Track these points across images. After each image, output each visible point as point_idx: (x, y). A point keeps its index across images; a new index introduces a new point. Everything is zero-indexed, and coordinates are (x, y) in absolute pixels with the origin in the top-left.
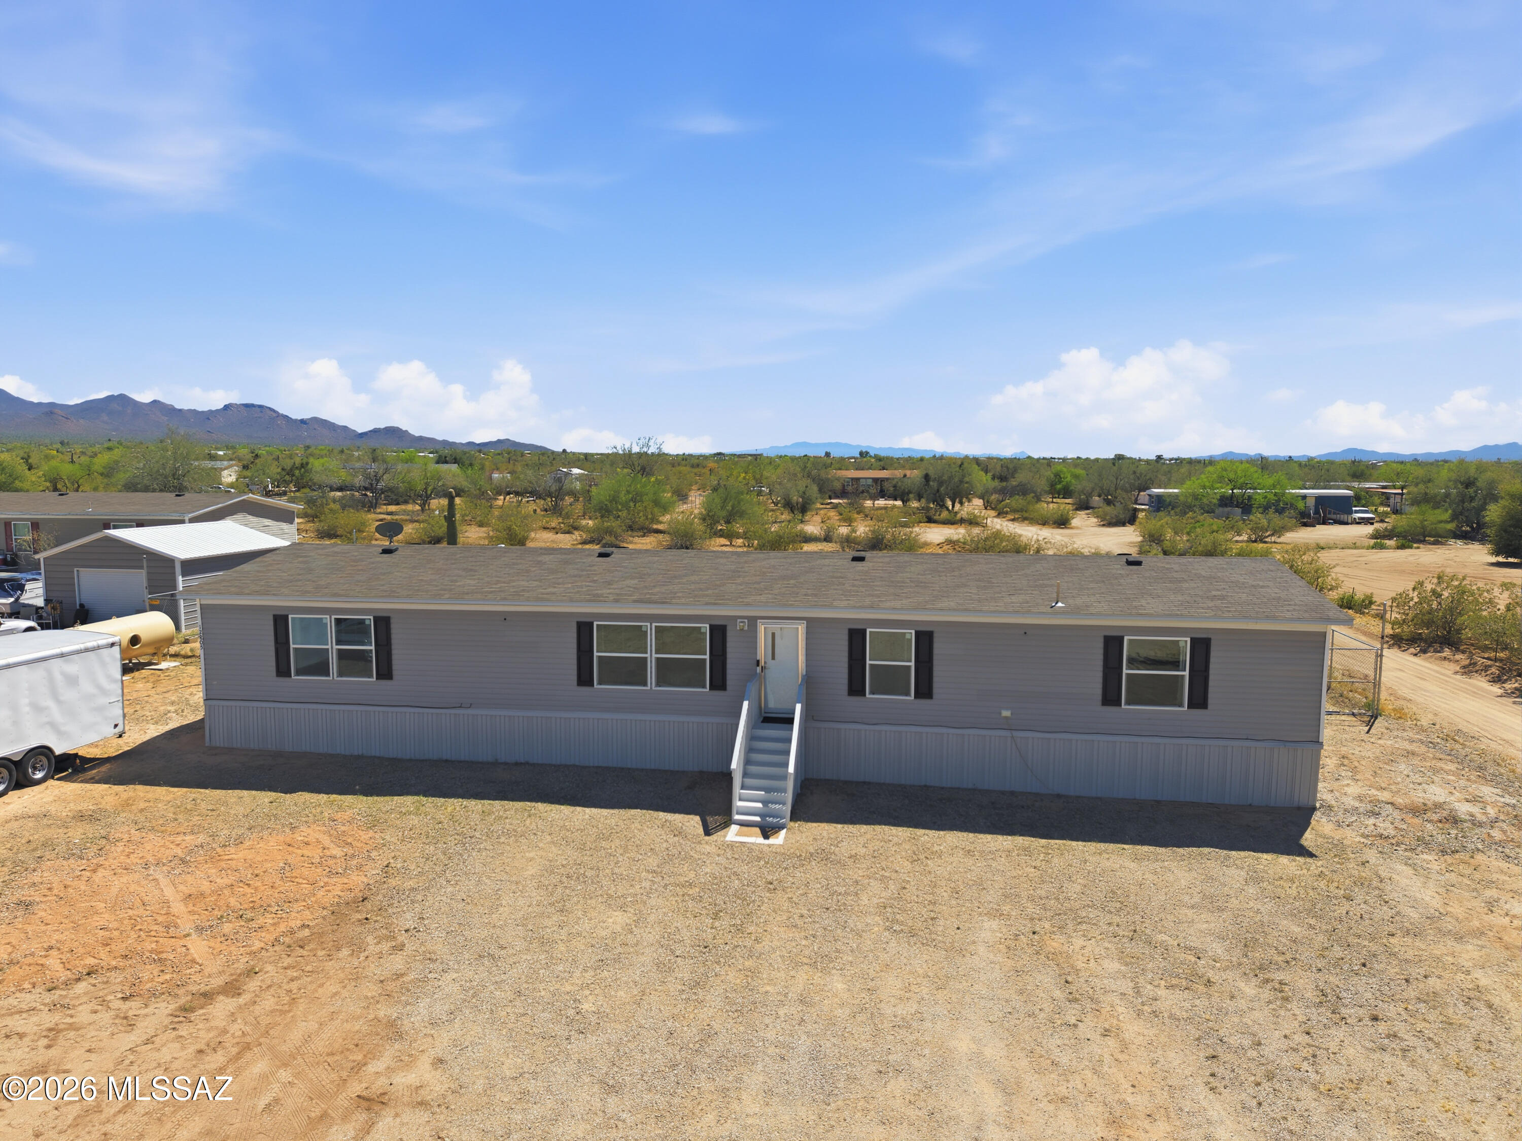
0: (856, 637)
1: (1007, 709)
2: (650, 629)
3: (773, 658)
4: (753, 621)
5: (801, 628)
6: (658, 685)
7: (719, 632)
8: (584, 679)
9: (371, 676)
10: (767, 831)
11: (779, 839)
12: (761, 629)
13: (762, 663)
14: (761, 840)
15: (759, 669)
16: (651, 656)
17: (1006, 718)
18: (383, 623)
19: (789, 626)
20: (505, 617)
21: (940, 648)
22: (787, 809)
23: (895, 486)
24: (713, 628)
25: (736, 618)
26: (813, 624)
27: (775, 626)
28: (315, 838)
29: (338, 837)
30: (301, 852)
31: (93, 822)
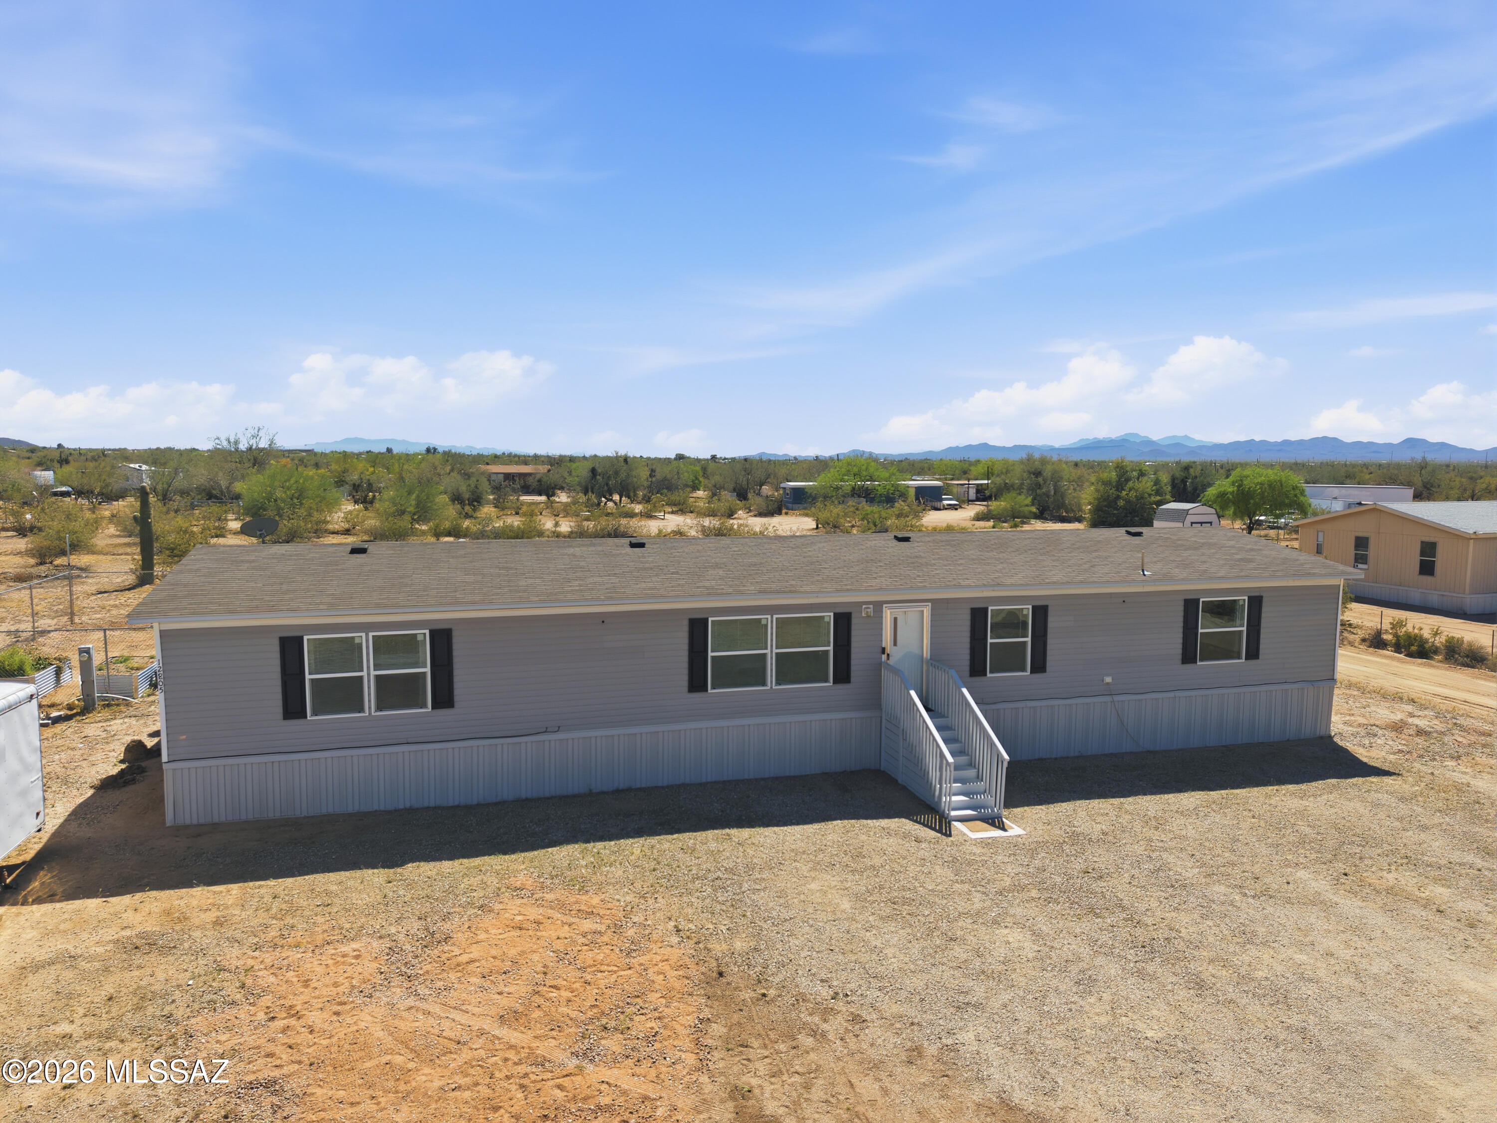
0: (978, 615)
1: (1108, 675)
2: (770, 621)
3: (895, 644)
4: (878, 606)
5: (927, 611)
6: (778, 683)
8: (697, 683)
9: (424, 706)
10: (995, 822)
11: (1015, 830)
12: (888, 616)
13: (888, 651)
15: (884, 657)
16: (772, 651)
17: (1108, 684)
18: (441, 638)
19: (912, 612)
20: (603, 619)
21: (1053, 622)
22: (999, 799)
23: (539, 481)
24: (837, 616)
25: (860, 604)
26: (939, 606)
27: (899, 612)
28: (534, 913)
29: (561, 906)
30: (549, 932)
31: (167, 950)
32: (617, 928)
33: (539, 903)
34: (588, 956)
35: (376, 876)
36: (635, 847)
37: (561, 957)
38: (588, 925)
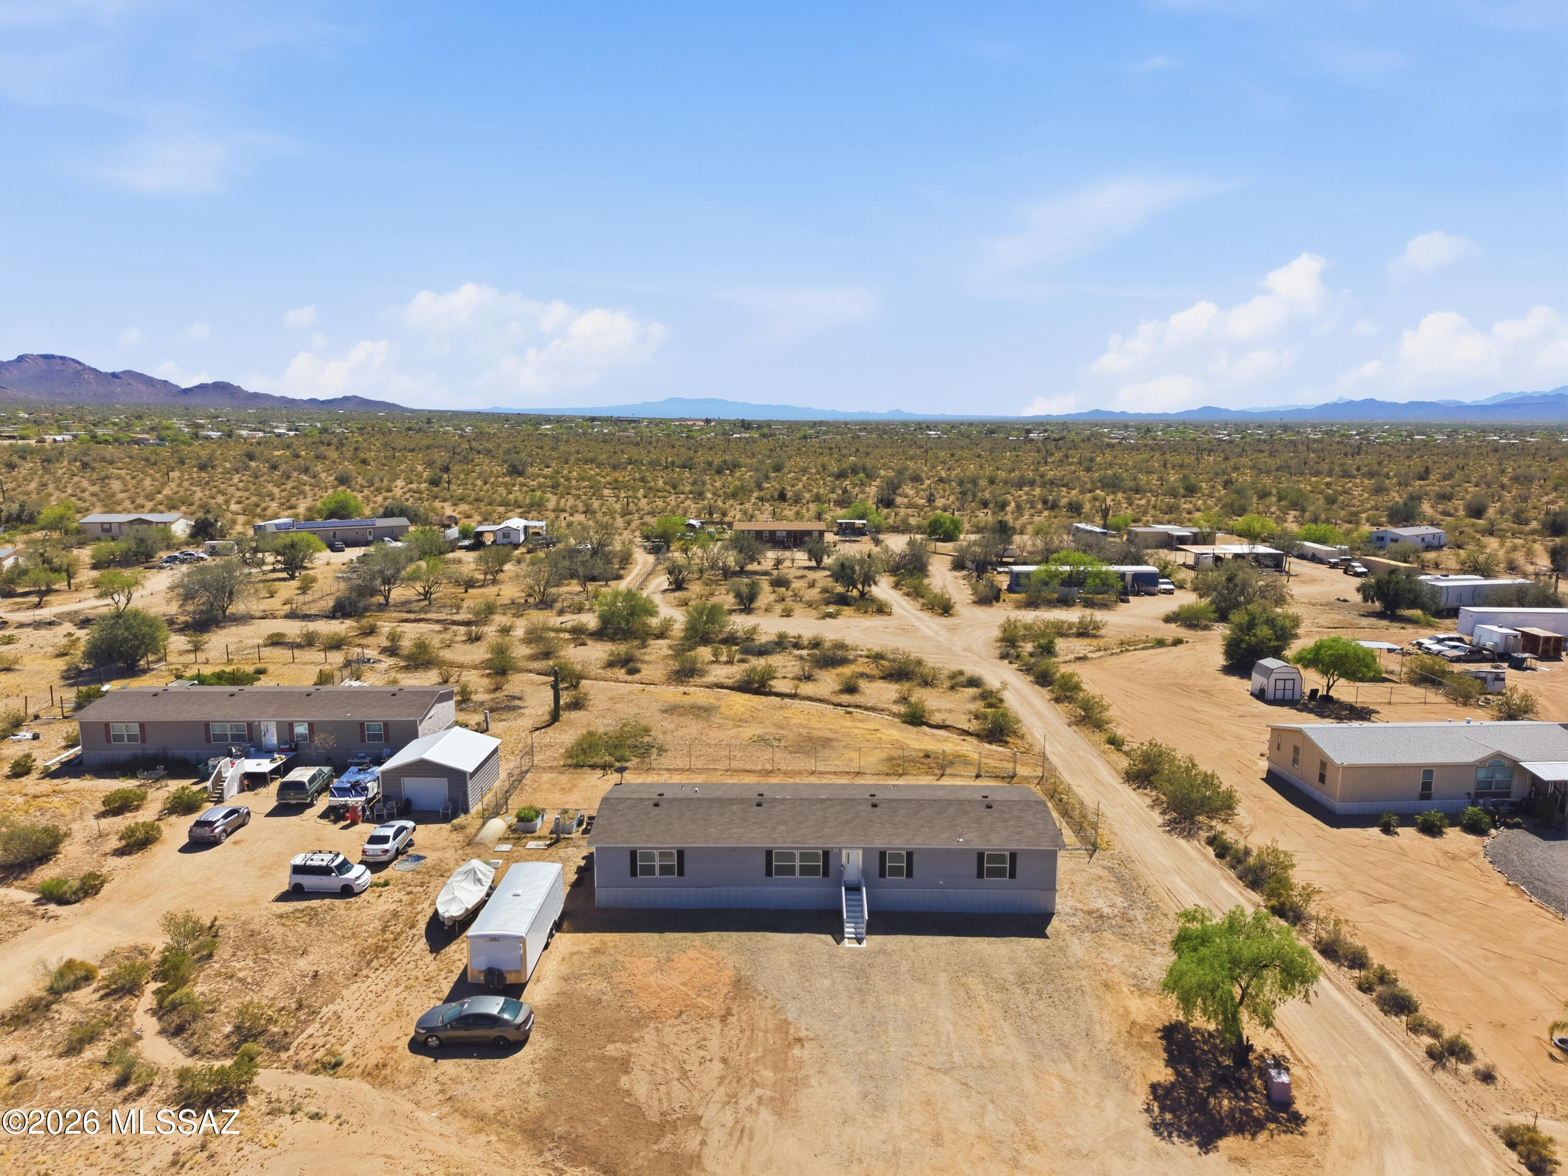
0: (883, 854)
1: (941, 881)
2: (797, 853)
3: (849, 863)
4: (840, 849)
5: (861, 852)
6: (800, 875)
7: (826, 854)
8: (769, 873)
9: (674, 876)
10: (859, 941)
11: (864, 944)
12: (844, 853)
13: (844, 865)
14: (857, 945)
15: (843, 867)
16: (797, 864)
17: (941, 884)
18: (681, 853)
19: (855, 852)
21: (915, 858)
22: (864, 931)
24: (824, 852)
25: (833, 848)
26: (865, 851)
27: (849, 852)
28: (697, 955)
29: (705, 954)
30: (699, 962)
31: (603, 953)
32: (718, 963)
33: (700, 952)
34: (708, 971)
35: (656, 936)
36: (735, 935)
37: (700, 969)
38: (711, 961)
